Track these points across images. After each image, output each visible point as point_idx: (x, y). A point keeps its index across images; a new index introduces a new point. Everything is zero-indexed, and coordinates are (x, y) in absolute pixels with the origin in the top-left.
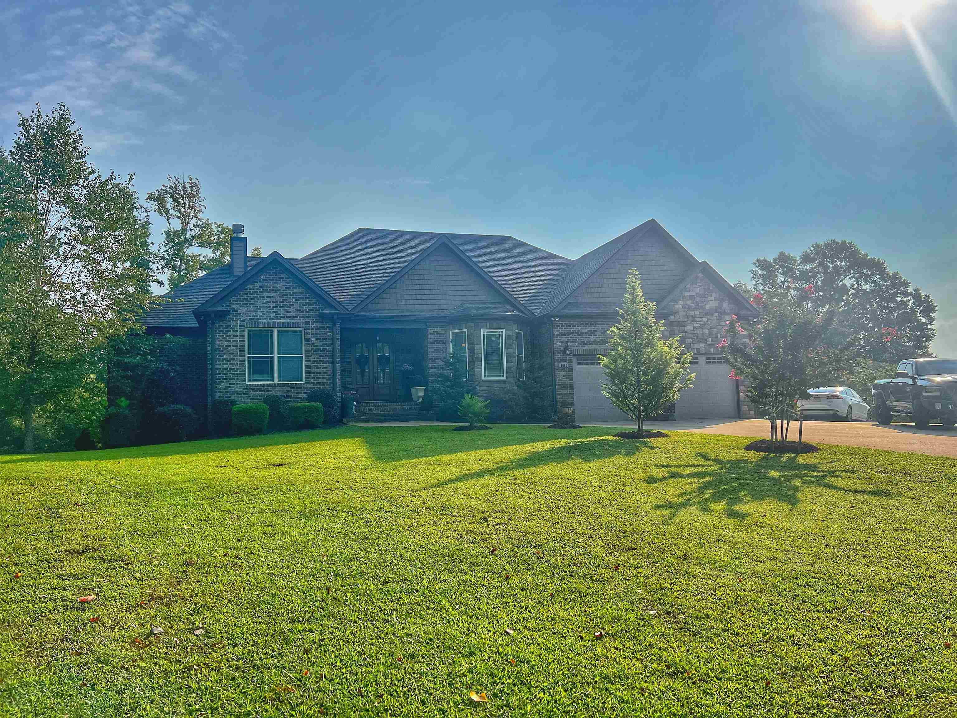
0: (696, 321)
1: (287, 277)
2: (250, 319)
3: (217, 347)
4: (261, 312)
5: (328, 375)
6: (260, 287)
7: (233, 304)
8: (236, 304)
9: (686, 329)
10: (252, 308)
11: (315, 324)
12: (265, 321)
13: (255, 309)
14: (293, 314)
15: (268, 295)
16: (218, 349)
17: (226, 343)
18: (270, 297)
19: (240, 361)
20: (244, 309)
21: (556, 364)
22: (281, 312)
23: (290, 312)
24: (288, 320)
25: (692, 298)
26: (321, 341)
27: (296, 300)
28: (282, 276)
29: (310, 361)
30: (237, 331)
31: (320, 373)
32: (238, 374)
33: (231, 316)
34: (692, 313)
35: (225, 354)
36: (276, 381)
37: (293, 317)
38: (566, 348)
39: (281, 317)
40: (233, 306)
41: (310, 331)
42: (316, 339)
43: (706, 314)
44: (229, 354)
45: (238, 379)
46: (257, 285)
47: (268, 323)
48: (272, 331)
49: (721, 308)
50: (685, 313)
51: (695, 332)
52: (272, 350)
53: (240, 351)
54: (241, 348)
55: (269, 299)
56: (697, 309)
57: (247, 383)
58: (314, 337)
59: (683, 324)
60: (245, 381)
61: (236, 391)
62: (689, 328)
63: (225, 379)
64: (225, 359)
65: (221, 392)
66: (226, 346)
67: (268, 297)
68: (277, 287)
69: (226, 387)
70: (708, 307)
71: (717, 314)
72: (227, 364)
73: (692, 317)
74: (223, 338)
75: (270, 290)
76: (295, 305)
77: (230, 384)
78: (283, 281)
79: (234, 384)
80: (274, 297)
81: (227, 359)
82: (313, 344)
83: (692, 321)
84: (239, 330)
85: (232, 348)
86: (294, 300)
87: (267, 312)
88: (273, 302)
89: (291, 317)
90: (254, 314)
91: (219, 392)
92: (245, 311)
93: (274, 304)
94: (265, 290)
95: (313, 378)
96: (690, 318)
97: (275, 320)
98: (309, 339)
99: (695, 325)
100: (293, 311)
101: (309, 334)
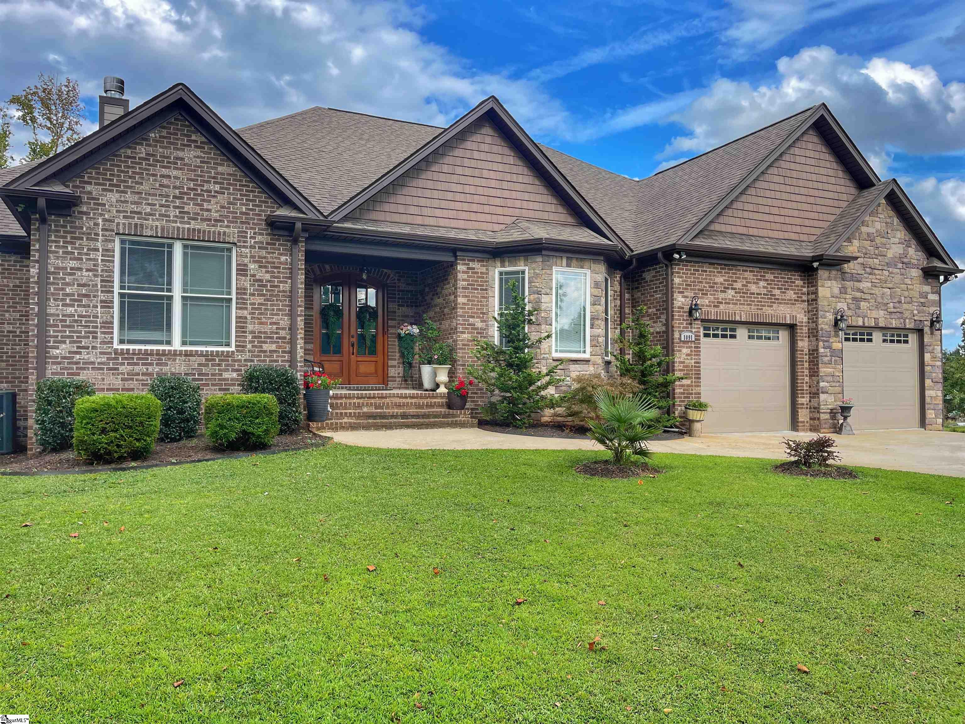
0: (875, 274)
1: (204, 139)
2: (125, 217)
3: (53, 270)
4: (149, 204)
5: (279, 338)
6: (147, 154)
7: (90, 183)
8: (96, 184)
9: (862, 285)
10: (129, 196)
11: (259, 238)
12: (157, 223)
13: (136, 198)
14: (215, 215)
15: (165, 171)
16: (54, 273)
17: (73, 264)
18: (169, 177)
19: (102, 301)
20: (113, 197)
21: (676, 335)
22: (190, 208)
23: (208, 210)
24: (204, 226)
25: (871, 237)
26: (267, 272)
27: (221, 188)
28: (193, 138)
29: (246, 309)
30: (97, 240)
31: (265, 333)
32: (97, 327)
33: (84, 209)
34: (870, 261)
35: (68, 284)
36: (177, 345)
37: (216, 221)
38: (692, 307)
39: (189, 218)
40: (88, 188)
41: (248, 250)
42: (260, 267)
43: (887, 264)
44: (79, 285)
45: (95, 338)
46: (142, 151)
47: (162, 228)
48: (170, 246)
49: (906, 257)
51: (873, 292)
52: (170, 283)
53: (102, 281)
54: (105, 274)
55: (165, 181)
56: (876, 256)
57: (116, 345)
58: (255, 262)
59: (858, 278)
60: (112, 343)
61: (93, 363)
62: (865, 285)
63: (68, 337)
64: (68, 295)
65: (59, 363)
66: (72, 269)
67: (162, 176)
68: (182, 159)
69: (70, 352)
70: (890, 254)
71: (900, 265)
72: (73, 306)
73: (870, 268)
74: (64, 253)
75: (168, 162)
76: (220, 197)
77: (78, 347)
78: (196, 147)
79: (88, 348)
80: (176, 178)
81: (74, 295)
82: (254, 276)
83: (870, 274)
84: (100, 238)
85: (85, 273)
86: (217, 188)
87: (162, 206)
88: (175, 187)
89: (210, 220)
90: (134, 208)
91: (53, 363)
92: (114, 200)
93: (177, 191)
94: (158, 161)
95: (250, 342)
96: (868, 270)
97: (179, 225)
98: (246, 265)
99: (873, 281)
100: (214, 208)
101: (245, 257)
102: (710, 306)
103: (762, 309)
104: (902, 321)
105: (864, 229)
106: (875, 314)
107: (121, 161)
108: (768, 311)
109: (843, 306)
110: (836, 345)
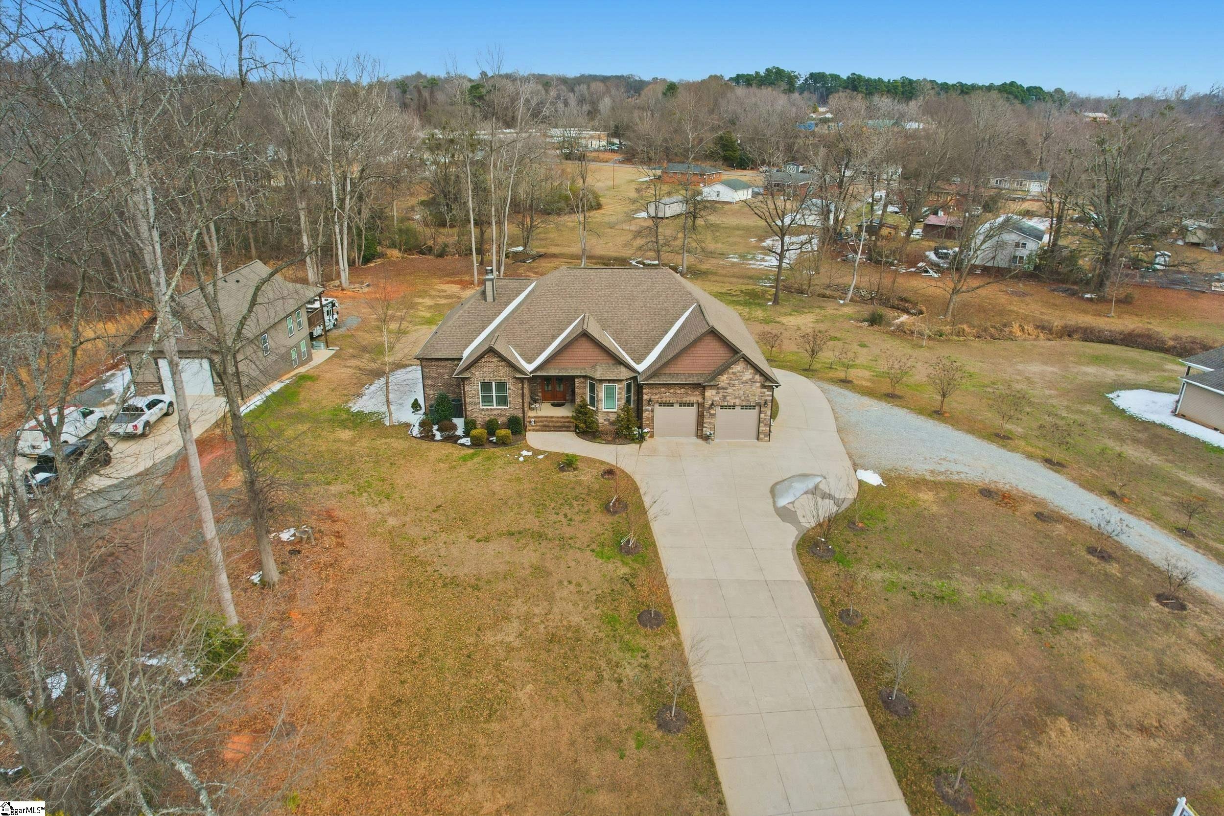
0: (735, 386)
1: (497, 357)
2: (481, 377)
5: (520, 405)
8: (475, 370)
12: (487, 378)
13: (483, 372)
14: (502, 375)
15: (489, 366)
16: (466, 392)
19: (477, 397)
21: (644, 408)
24: (499, 378)
25: (734, 373)
26: (516, 388)
28: (494, 357)
30: (475, 383)
31: (516, 404)
32: (476, 404)
33: (472, 378)
34: (733, 382)
36: (495, 407)
38: (650, 400)
39: (496, 376)
41: (510, 383)
43: (743, 382)
44: (472, 393)
46: (484, 362)
47: (489, 379)
48: (492, 383)
49: (753, 379)
52: (492, 392)
54: (477, 391)
55: (489, 368)
56: (736, 380)
57: (481, 407)
61: (476, 412)
62: (730, 390)
63: (471, 405)
64: (470, 396)
65: (469, 412)
66: (470, 391)
68: (494, 362)
69: (471, 409)
70: (744, 379)
71: (750, 383)
72: (471, 399)
74: (468, 389)
75: (490, 364)
76: (503, 371)
78: (497, 360)
79: (475, 408)
80: (492, 367)
86: (502, 368)
87: (488, 374)
88: (491, 369)
90: (483, 375)
92: (478, 374)
94: (487, 364)
95: (512, 406)
96: (731, 385)
97: (493, 378)
98: (510, 387)
99: (734, 389)
100: (502, 373)
101: (509, 385)
102: (659, 398)
103: (682, 398)
104: (749, 403)
105: (731, 371)
106: (734, 401)
107: (479, 366)
108: (685, 399)
109: (717, 399)
110: (712, 412)
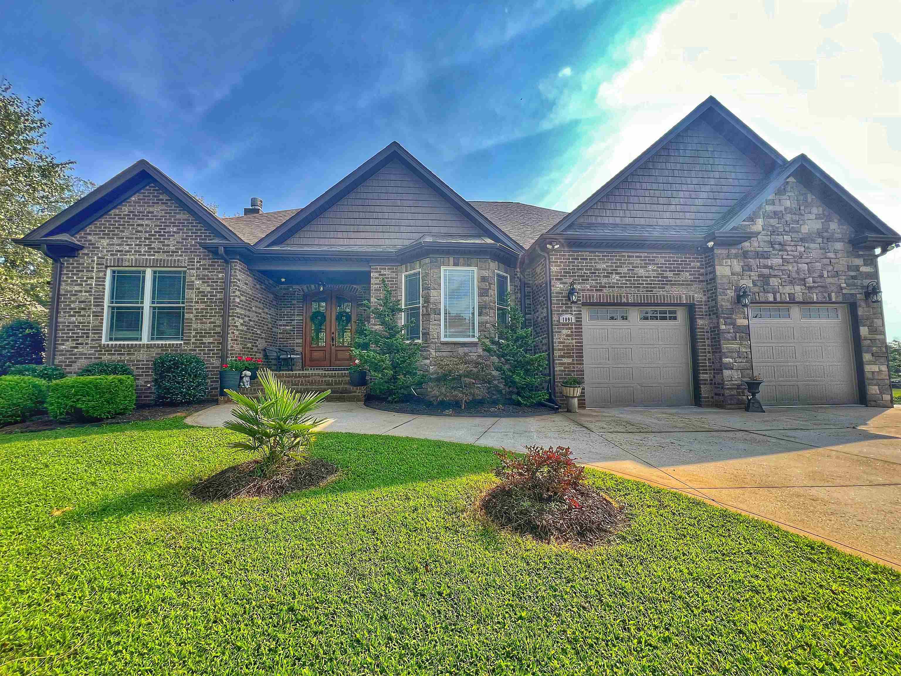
0: (787, 251)
1: (167, 198)
2: (111, 255)
4: (128, 245)
5: (216, 333)
6: (129, 212)
7: (90, 234)
8: (94, 234)
9: (769, 262)
10: (115, 241)
11: (203, 262)
12: (132, 257)
13: (120, 241)
14: (172, 248)
15: (140, 222)
16: (64, 295)
17: (77, 288)
18: (142, 225)
19: (94, 312)
20: (105, 242)
21: (555, 318)
22: (155, 245)
23: (168, 245)
24: (164, 257)
25: (778, 215)
26: (208, 286)
27: (178, 229)
28: (161, 197)
29: (192, 313)
30: (93, 271)
31: (205, 330)
33: (86, 251)
34: (780, 238)
35: (72, 302)
37: (173, 252)
38: (572, 292)
39: (154, 252)
40: (89, 238)
41: (195, 271)
42: (203, 282)
43: (802, 240)
44: (80, 302)
45: (89, 337)
46: (125, 209)
47: (136, 260)
48: (144, 272)
49: (827, 231)
50: (767, 238)
51: (786, 268)
52: (142, 298)
53: (94, 298)
54: (98, 294)
55: (139, 228)
56: (787, 233)
57: (103, 342)
58: (199, 279)
59: (765, 256)
60: (101, 340)
62: (774, 261)
63: (71, 337)
64: (72, 309)
65: (64, 355)
66: (76, 291)
67: (138, 225)
68: (153, 212)
69: (71, 347)
70: (805, 229)
71: (820, 240)
72: (74, 316)
73: (780, 244)
74: (71, 281)
75: (143, 216)
76: (176, 236)
77: (77, 344)
78: (162, 203)
79: (82, 344)
80: (146, 225)
81: (75, 309)
82: (199, 289)
83: (780, 251)
84: (95, 269)
85: (84, 294)
86: (175, 229)
87: (136, 245)
88: (146, 232)
89: (169, 252)
90: (118, 248)
91: (60, 355)
92: (105, 244)
93: (147, 235)
94: (136, 216)
95: (194, 337)
96: (777, 246)
97: (147, 257)
98: (193, 282)
99: (784, 257)
100: (172, 243)
101: (192, 276)
102: (592, 290)
103: (652, 291)
104: (826, 295)
106: (788, 289)
107: (111, 218)
108: (659, 292)
109: (746, 283)
110: (741, 322)
